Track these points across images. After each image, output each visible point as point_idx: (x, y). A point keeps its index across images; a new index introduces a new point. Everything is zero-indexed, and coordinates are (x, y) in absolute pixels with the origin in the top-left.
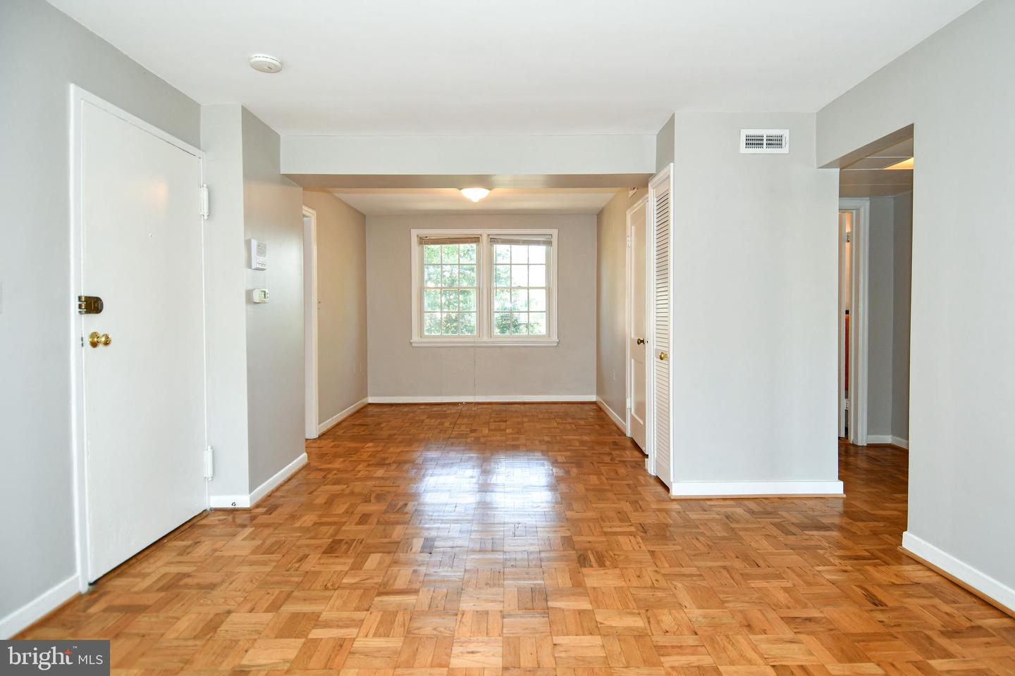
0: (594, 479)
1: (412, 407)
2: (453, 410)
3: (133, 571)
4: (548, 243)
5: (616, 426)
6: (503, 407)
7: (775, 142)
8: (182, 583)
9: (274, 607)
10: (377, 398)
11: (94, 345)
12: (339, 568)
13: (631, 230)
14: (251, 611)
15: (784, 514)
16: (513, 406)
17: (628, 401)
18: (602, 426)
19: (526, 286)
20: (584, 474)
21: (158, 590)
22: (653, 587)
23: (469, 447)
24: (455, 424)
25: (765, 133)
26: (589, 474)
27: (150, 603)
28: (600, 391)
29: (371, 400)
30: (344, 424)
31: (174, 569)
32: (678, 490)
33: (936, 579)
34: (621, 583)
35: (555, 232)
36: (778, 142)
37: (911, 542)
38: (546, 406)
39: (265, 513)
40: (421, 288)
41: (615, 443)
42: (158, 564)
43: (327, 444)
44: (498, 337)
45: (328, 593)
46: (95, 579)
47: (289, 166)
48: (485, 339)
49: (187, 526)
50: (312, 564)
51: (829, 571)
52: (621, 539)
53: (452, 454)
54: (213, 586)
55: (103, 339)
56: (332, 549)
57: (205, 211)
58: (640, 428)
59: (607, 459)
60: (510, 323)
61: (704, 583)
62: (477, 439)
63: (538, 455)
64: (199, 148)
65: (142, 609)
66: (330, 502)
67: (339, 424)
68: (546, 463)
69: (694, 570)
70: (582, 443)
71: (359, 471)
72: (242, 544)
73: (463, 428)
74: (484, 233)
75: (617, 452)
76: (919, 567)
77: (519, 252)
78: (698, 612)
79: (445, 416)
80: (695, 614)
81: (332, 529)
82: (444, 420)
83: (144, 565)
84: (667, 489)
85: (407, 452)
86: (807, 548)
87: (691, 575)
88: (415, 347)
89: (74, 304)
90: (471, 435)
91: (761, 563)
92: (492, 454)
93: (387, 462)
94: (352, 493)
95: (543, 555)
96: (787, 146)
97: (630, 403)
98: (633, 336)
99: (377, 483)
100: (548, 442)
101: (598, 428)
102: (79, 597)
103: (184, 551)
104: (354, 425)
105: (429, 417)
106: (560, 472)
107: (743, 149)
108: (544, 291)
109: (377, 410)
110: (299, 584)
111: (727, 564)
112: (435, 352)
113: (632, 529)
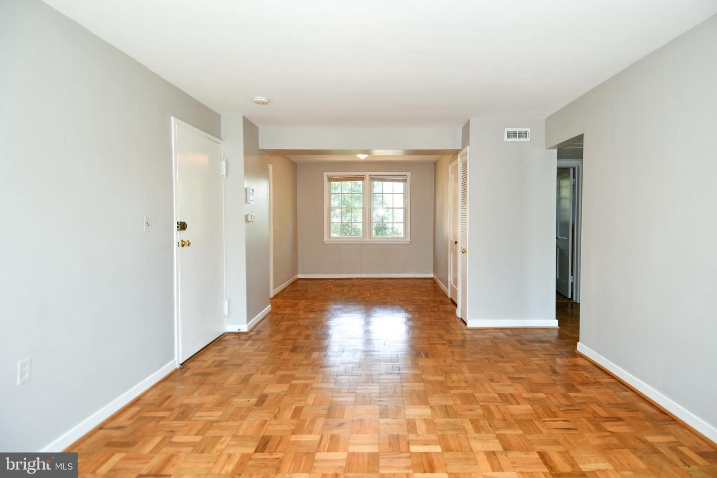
0: (427, 319)
1: (325, 280)
2: (348, 282)
3: (198, 359)
4: (405, 181)
5: (443, 292)
6: (378, 281)
7: (523, 135)
8: (225, 363)
9: (273, 372)
10: (302, 275)
11: (183, 246)
12: (299, 358)
13: (451, 177)
14: (262, 374)
15: (523, 336)
16: (384, 280)
17: (449, 277)
18: (435, 292)
19: (392, 207)
20: (423, 317)
21: (214, 367)
22: (451, 365)
23: (359, 303)
24: (350, 290)
25: (518, 130)
26: (425, 317)
27: (212, 372)
28: (435, 272)
29: (300, 276)
30: (287, 290)
31: (219, 359)
32: (471, 324)
33: (587, 363)
34: (435, 364)
35: (409, 174)
36: (525, 135)
37: (581, 347)
38: (403, 281)
39: (256, 334)
40: (329, 208)
41: (441, 301)
42: (209, 356)
43: (279, 301)
44: (375, 238)
45: (297, 367)
46: (182, 362)
47: (263, 145)
48: (367, 239)
49: (218, 340)
50: (286, 355)
51: (537, 360)
52: (438, 346)
53: (350, 306)
54: (240, 365)
55: (187, 243)
56: (294, 350)
57: (224, 173)
58: (455, 291)
59: (436, 309)
60: (381, 229)
61: (475, 364)
62: (363, 299)
63: (398, 307)
64: (221, 139)
65: (210, 374)
66: (288, 329)
67: (283, 290)
68: (402, 311)
69: (472, 359)
70: (423, 301)
71: (301, 315)
72: (247, 347)
73: (355, 292)
74: (367, 174)
75: (442, 306)
76: (582, 359)
77: (388, 186)
78: (470, 374)
79: (344, 286)
80: (468, 375)
81: (292, 341)
82: (344, 288)
83: (203, 357)
84: (465, 324)
85: (325, 305)
86: (530, 351)
87: (470, 361)
88: (326, 244)
89: (175, 225)
90: (361, 296)
91: (504, 356)
92: (372, 307)
93: (315, 310)
94: (299, 326)
95: (398, 353)
96: (530, 136)
97: (450, 278)
98: (452, 239)
99: (311, 320)
100: (403, 301)
101: (432, 292)
102: (176, 370)
103: (220, 351)
104: (292, 290)
105: (335, 286)
106: (410, 316)
107: (506, 139)
108: (402, 210)
109: (303, 282)
110: (281, 364)
111: (488, 357)
112: (338, 247)
113: (445, 342)
